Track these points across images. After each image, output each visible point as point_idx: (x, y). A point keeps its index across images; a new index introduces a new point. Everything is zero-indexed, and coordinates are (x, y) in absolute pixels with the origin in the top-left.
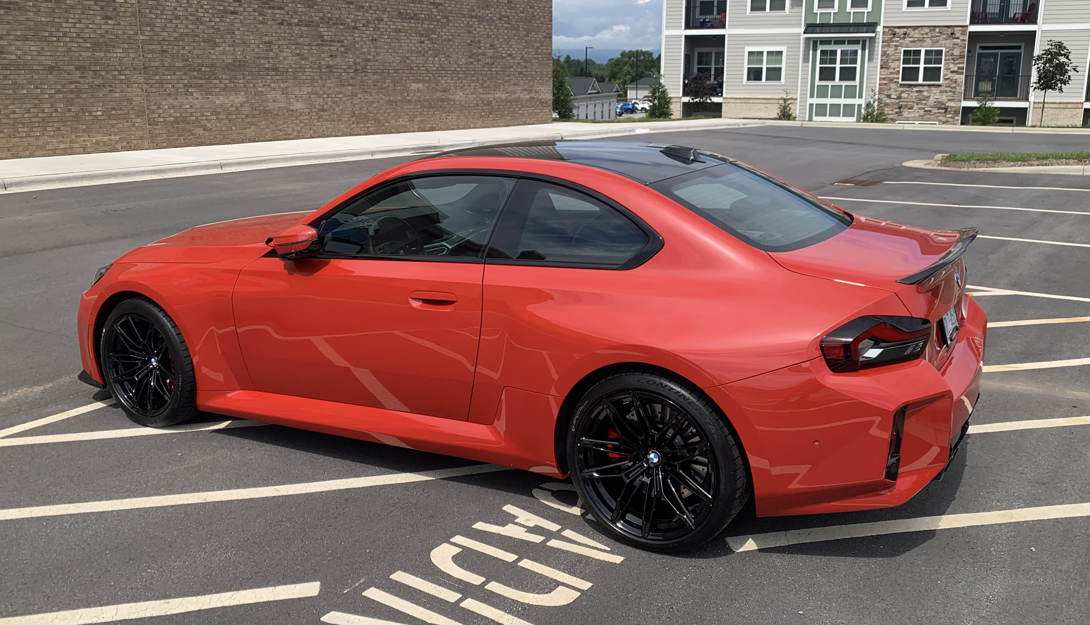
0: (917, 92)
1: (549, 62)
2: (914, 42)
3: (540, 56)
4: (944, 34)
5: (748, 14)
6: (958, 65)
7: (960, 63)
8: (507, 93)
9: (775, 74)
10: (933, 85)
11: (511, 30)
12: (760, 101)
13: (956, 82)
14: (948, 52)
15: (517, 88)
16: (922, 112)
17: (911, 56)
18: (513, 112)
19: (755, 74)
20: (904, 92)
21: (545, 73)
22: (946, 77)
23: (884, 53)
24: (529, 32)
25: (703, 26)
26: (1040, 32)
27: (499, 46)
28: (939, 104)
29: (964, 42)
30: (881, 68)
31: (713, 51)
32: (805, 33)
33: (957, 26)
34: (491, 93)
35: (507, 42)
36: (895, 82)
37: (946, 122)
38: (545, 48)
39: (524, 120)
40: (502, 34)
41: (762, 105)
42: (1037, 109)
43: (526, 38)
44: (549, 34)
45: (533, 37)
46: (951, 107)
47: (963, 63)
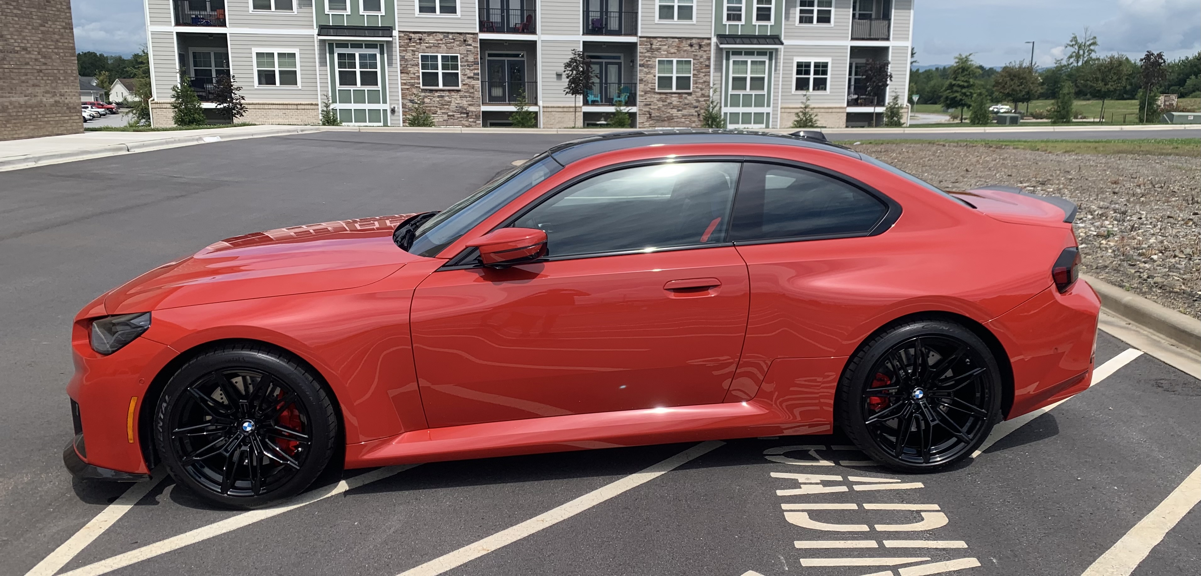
0: (439, 97)
1: (73, 58)
2: (430, 47)
3: (62, 51)
4: (457, 41)
5: (250, 12)
6: (473, 71)
7: (475, 69)
8: (25, 96)
9: (289, 78)
10: (453, 90)
11: (23, 17)
12: (277, 107)
13: (473, 88)
14: (463, 58)
15: (37, 89)
16: (446, 117)
17: (428, 61)
18: (36, 120)
19: (267, 78)
20: (426, 97)
21: (70, 71)
22: (464, 83)
23: (402, 58)
24: (45, 21)
25: (195, 22)
26: (540, 41)
27: (9, 37)
28: (461, 109)
29: (476, 49)
30: (401, 73)
31: (212, 51)
32: (319, 35)
33: (469, 34)
34: (6, 97)
35: (20, 32)
36: (417, 87)
37: (470, 126)
38: (65, 41)
39: (50, 129)
40: (12, 22)
41: (279, 111)
42: (546, 113)
43: (42, 28)
44: (69, 24)
45: (50, 27)
46: (472, 112)
47: (478, 69)
